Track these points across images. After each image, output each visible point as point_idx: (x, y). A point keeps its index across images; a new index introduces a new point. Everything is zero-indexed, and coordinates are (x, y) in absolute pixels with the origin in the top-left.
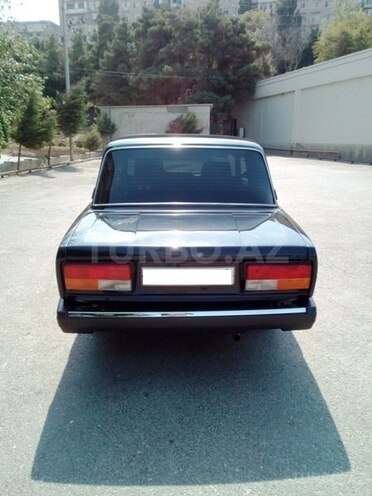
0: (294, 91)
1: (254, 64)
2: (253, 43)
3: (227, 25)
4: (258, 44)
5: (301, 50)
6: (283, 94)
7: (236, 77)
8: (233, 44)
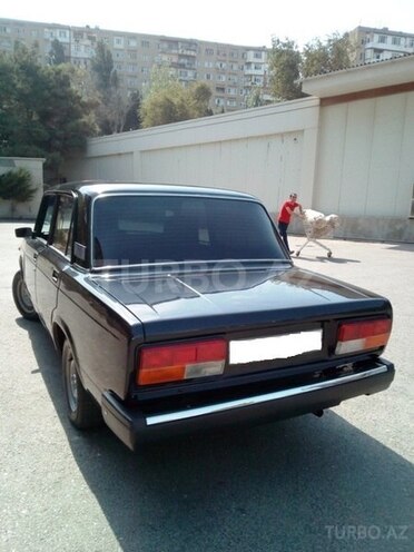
0: (132, 153)
1: (83, 120)
2: (79, 98)
3: (49, 74)
4: (85, 99)
5: (126, 112)
6: (120, 154)
7: (62, 132)
8: (55, 95)
